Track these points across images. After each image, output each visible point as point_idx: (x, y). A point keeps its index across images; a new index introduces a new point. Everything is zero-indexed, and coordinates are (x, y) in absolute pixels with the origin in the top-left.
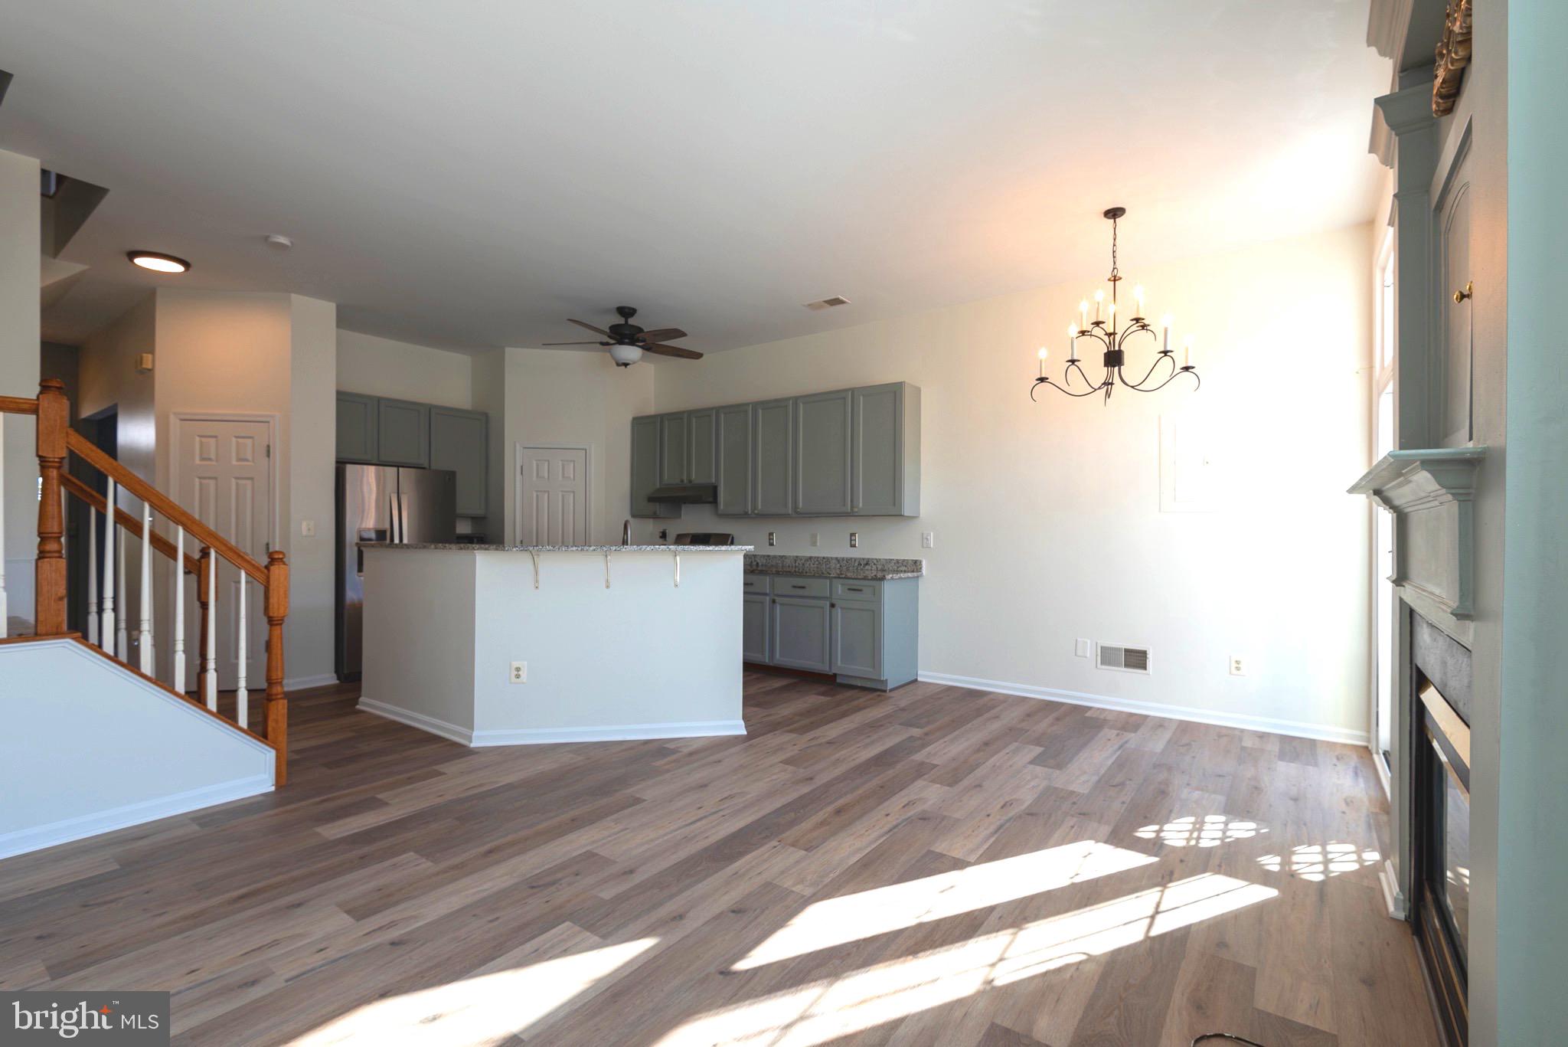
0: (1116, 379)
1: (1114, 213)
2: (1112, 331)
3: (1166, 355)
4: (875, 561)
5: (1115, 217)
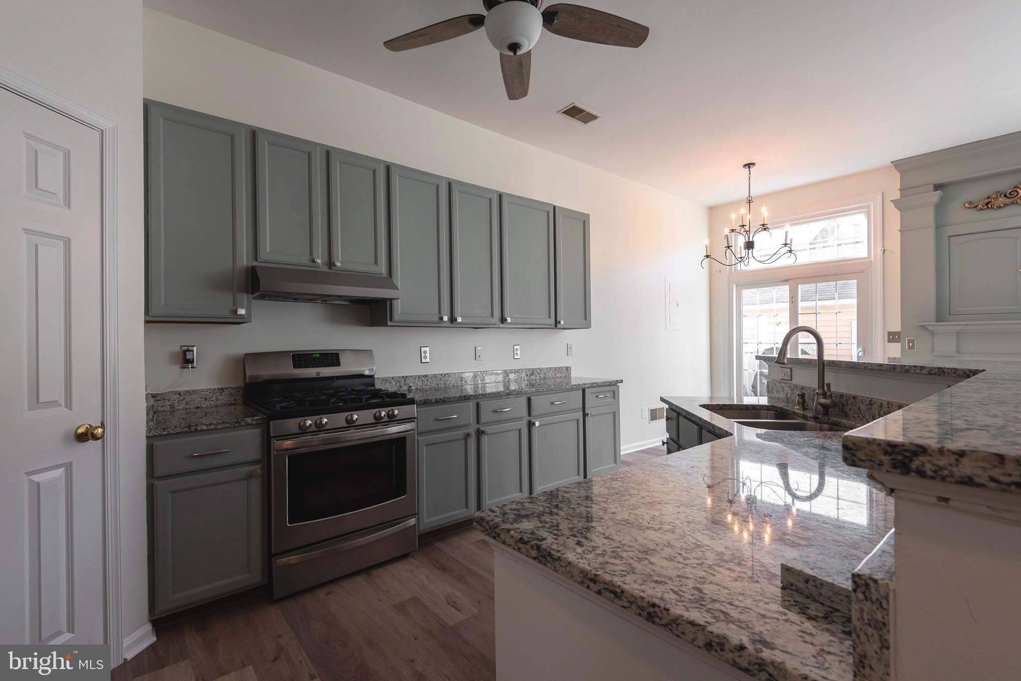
0: (750, 255)
1: (749, 165)
2: (748, 230)
3: (786, 246)
4: (539, 371)
5: (749, 167)
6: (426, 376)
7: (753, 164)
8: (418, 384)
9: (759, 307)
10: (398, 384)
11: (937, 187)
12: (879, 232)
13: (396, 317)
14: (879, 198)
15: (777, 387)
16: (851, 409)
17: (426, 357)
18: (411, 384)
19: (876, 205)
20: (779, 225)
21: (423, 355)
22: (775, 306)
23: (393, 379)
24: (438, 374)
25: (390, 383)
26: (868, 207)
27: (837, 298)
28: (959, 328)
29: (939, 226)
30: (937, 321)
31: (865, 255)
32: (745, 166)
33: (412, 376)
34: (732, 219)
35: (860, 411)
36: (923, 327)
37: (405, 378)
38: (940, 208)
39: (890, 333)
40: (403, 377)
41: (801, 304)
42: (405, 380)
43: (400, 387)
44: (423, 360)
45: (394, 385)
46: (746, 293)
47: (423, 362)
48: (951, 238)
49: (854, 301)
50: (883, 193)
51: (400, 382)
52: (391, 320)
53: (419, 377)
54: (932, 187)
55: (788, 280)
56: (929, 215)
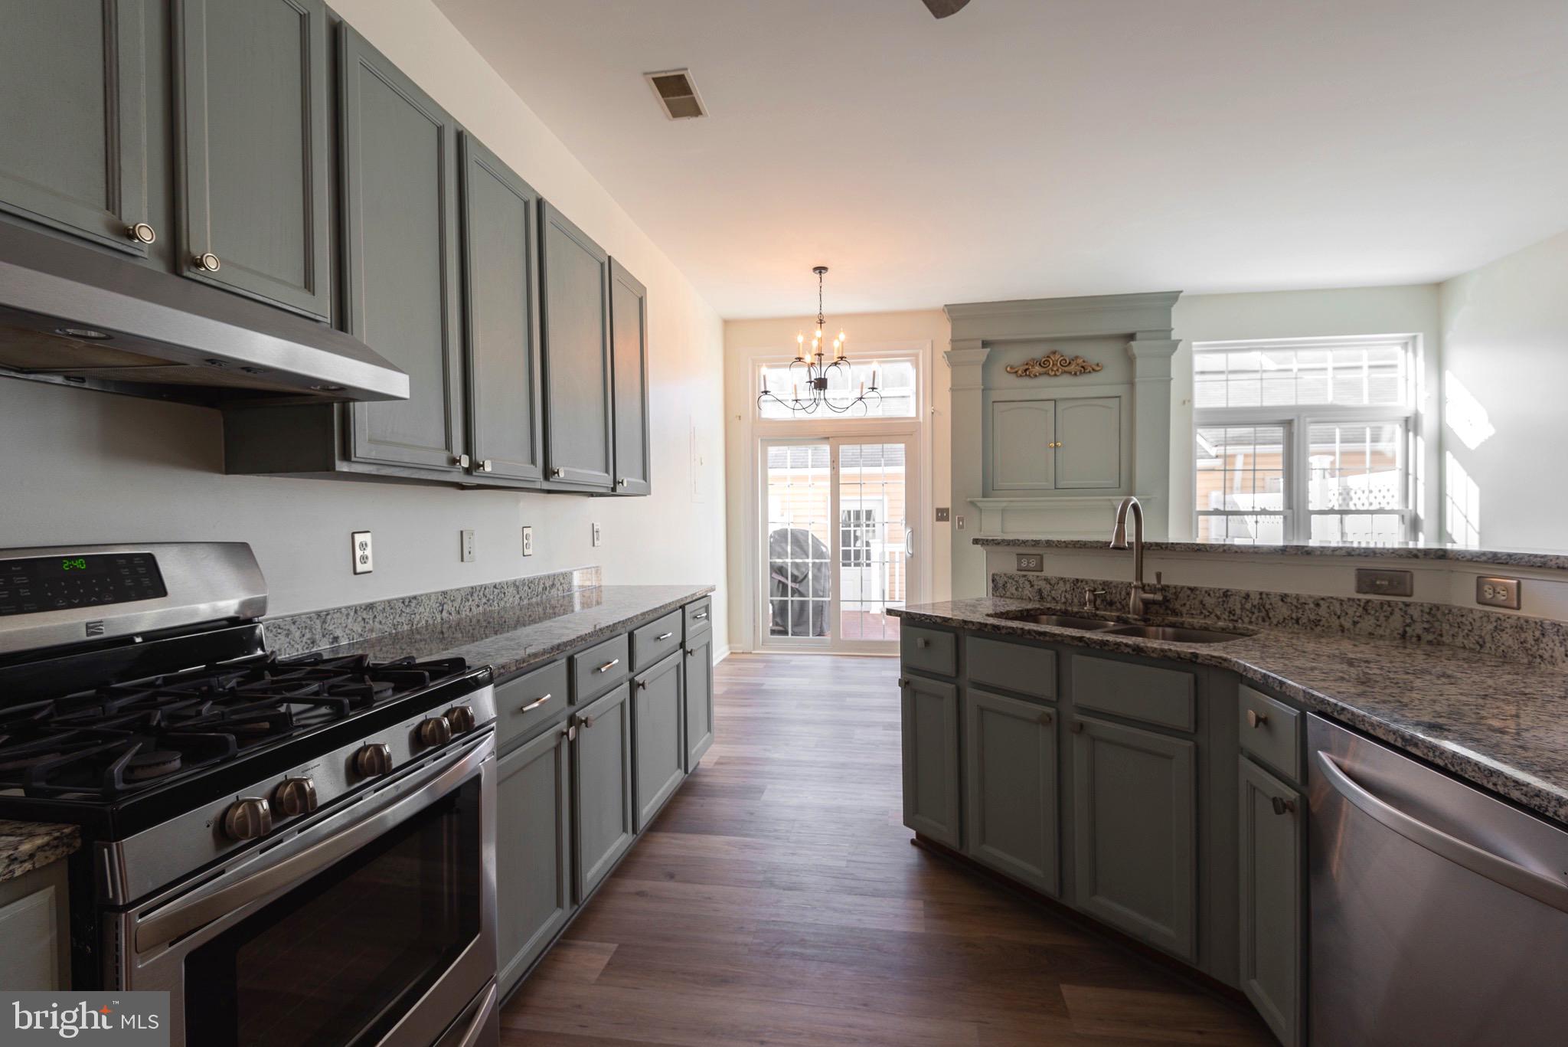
1: (821, 270)
4: (561, 579)
5: (820, 272)
6: (370, 607)
7: (825, 269)
8: (355, 629)
9: (789, 472)
10: (308, 635)
11: (985, 344)
12: (928, 389)
13: (362, 447)
14: (929, 346)
15: (1017, 581)
16: (1185, 604)
17: (367, 558)
18: (339, 633)
19: (924, 355)
20: (865, 359)
21: (359, 553)
22: (810, 472)
23: (294, 623)
24: (397, 600)
25: (287, 635)
26: (917, 356)
27: (883, 465)
28: (1004, 504)
29: (986, 390)
30: (984, 497)
31: (913, 415)
32: (815, 269)
33: (339, 610)
34: (799, 344)
35: (1204, 605)
36: (972, 503)
37: (323, 616)
38: (986, 366)
39: (938, 510)
40: (318, 614)
41: (843, 471)
42: (324, 622)
43: (313, 643)
44: (360, 568)
45: (299, 640)
46: (773, 451)
47: (359, 570)
48: (995, 404)
49: (901, 470)
50: (932, 342)
51: (311, 629)
52: (346, 456)
53: (356, 612)
54: (980, 344)
55: (828, 438)
56: (977, 373)
